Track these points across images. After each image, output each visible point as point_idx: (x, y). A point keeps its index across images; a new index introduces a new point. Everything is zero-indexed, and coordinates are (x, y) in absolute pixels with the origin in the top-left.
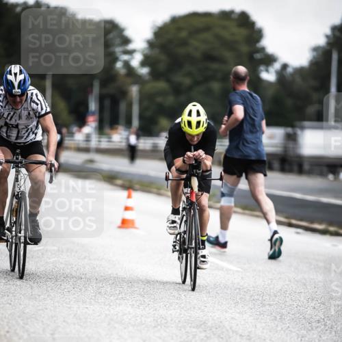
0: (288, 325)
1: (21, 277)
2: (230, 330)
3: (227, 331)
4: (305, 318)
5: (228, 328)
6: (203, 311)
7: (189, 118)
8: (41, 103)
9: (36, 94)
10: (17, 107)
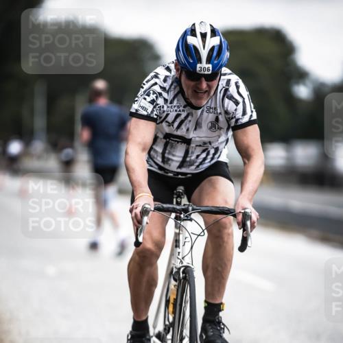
8: (244, 102)
9: (236, 83)
10: (199, 101)
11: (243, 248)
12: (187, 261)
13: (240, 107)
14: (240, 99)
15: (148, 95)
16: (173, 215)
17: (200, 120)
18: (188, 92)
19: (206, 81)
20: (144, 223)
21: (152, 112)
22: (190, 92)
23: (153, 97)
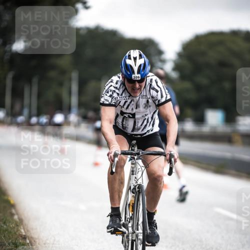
8: (161, 90)
9: (156, 80)
10: (135, 94)
11: (170, 173)
12: (140, 182)
13: (159, 93)
14: (159, 89)
15: (108, 93)
16: (129, 156)
17: (138, 103)
18: (129, 90)
19: (138, 83)
20: (116, 162)
21: (111, 101)
22: (130, 89)
23: (110, 93)
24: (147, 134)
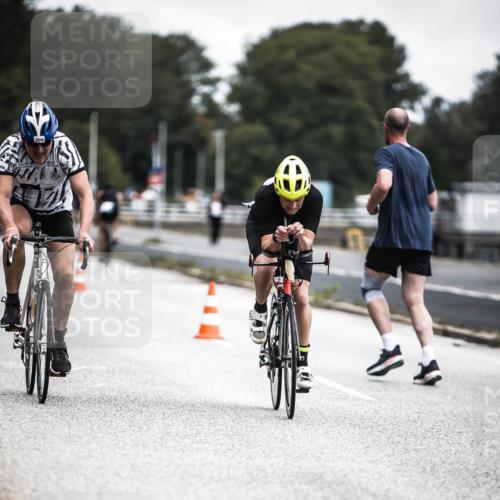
0: (442, 480)
1: (43, 400)
2: (358, 488)
3: (355, 488)
4: (467, 470)
5: (356, 484)
6: (319, 459)
7: (286, 177)
8: (72, 156)
9: (66, 143)
10: (39, 160)
12: (44, 277)
13: (70, 159)
14: (69, 154)
15: (4, 158)
16: (33, 243)
20: (13, 249)
21: (8, 169)
23: (7, 158)
24: (56, 211)
